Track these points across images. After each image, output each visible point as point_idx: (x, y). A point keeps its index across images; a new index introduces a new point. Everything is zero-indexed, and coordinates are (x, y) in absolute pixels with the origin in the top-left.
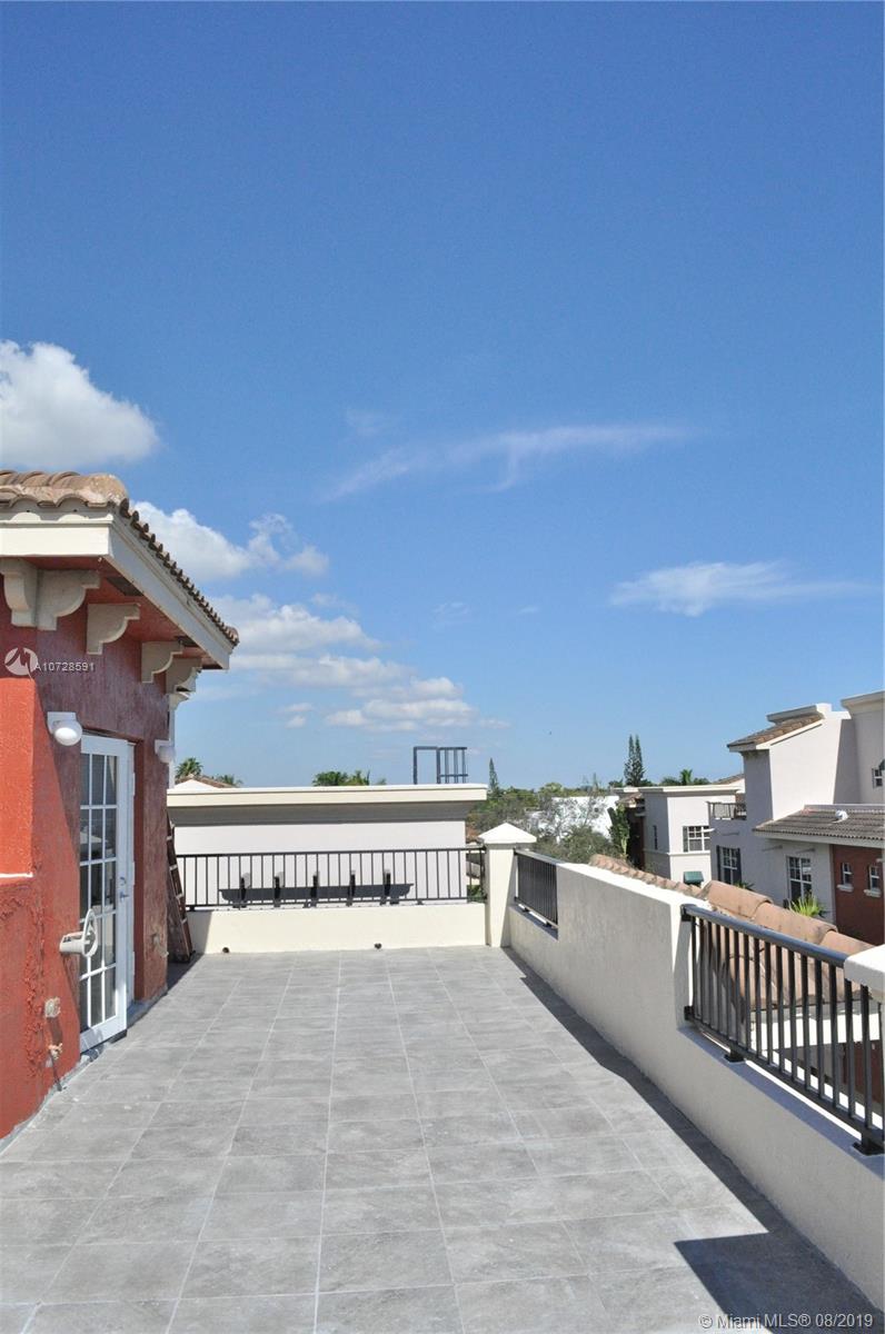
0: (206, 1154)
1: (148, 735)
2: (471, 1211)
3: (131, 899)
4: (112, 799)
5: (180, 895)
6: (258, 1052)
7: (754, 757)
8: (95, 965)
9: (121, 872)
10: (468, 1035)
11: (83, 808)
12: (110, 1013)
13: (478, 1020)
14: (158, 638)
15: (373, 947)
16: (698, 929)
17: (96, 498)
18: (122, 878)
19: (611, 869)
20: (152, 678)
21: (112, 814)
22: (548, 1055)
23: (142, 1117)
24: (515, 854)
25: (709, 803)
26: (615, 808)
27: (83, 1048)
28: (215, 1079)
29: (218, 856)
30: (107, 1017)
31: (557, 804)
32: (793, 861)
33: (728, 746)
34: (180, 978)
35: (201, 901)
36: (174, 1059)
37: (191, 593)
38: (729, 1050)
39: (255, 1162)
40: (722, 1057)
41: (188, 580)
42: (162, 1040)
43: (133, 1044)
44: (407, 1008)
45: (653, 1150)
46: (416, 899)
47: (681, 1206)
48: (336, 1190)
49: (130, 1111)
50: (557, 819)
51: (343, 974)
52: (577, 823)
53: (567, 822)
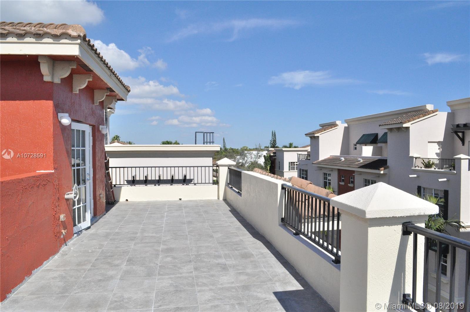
0: (117, 265)
1: (97, 123)
2: (206, 283)
3: (91, 181)
4: (84, 146)
5: (110, 181)
6: (137, 233)
7: (314, 139)
8: (79, 203)
9: (87, 171)
10: (209, 228)
11: (72, 148)
12: (84, 220)
13: (213, 223)
14: (101, 89)
15: (179, 199)
16: (287, 192)
17: (74, 34)
18: (88, 174)
19: (260, 173)
20: (98, 102)
21: (84, 151)
22: (236, 234)
23: (95, 254)
24: (228, 168)
25: (298, 154)
26: (266, 155)
27: (74, 232)
28: (121, 242)
29: (124, 167)
30: (83, 222)
31: (246, 153)
32: (325, 174)
33: (305, 135)
34: (110, 209)
35: (118, 183)
36: (107, 235)
37: (112, 72)
38: (295, 232)
39: (134, 268)
40: (293, 234)
41: (110, 66)
42: (103, 230)
43: (93, 231)
44: (190, 219)
45: (269, 264)
46: (194, 183)
47: (276, 281)
48: (162, 277)
49: (91, 252)
50: (246, 159)
51: (168, 208)
52: (253, 160)
53: (249, 160)
